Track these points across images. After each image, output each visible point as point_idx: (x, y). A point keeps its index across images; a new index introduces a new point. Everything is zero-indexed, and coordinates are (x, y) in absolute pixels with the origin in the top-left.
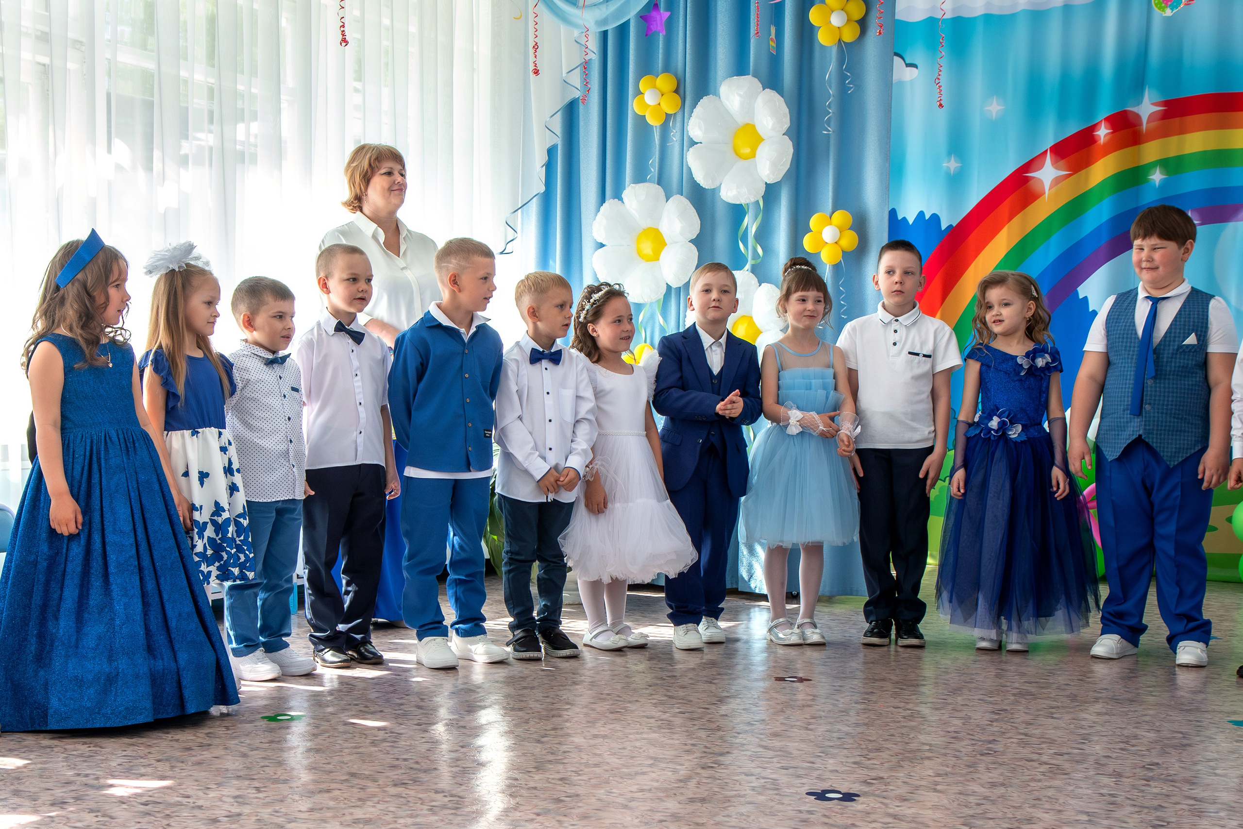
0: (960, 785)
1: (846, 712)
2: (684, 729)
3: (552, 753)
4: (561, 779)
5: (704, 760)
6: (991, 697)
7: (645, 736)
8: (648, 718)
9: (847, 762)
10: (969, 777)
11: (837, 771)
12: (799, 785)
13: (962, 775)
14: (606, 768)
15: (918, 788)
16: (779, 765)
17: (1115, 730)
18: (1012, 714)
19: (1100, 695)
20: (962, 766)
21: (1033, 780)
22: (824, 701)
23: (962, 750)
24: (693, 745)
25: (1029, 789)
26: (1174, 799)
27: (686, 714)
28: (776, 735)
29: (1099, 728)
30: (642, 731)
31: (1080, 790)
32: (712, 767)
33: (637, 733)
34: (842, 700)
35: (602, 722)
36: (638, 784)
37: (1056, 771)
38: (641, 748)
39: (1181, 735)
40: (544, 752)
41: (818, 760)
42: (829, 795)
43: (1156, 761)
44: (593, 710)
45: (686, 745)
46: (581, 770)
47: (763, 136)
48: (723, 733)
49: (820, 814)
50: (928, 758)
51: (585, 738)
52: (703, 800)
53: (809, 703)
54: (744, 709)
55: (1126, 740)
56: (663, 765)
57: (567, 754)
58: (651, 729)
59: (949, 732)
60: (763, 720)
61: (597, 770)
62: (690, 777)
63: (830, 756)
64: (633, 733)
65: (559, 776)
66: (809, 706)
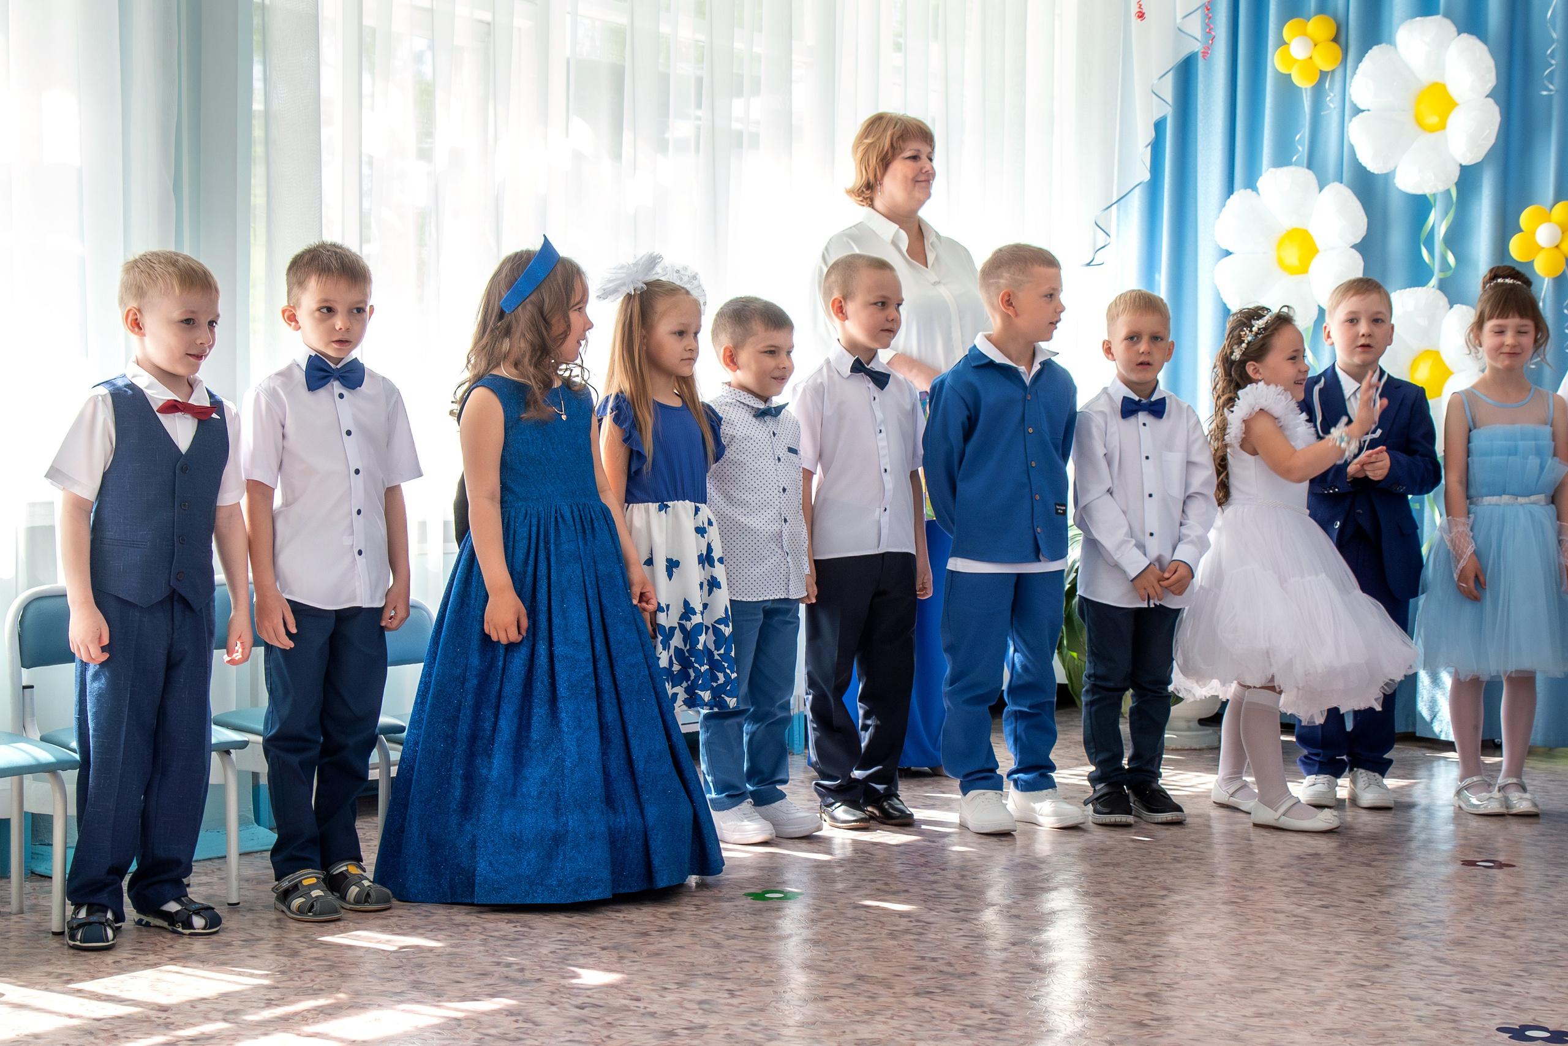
2: (1325, 929)
3: (1137, 958)
4: (1147, 995)
5: (1351, 976)
7: (1269, 937)
8: (1276, 912)
9: (1560, 986)
11: (1544, 999)
12: (1487, 1017)
14: (1211, 980)
16: (1460, 987)
22: (1530, 896)
24: (1339, 953)
27: (1331, 909)
28: (1458, 943)
30: (1266, 930)
32: (1362, 986)
33: (1259, 934)
34: (1558, 897)
35: (1210, 916)
36: (1255, 1006)
38: (1262, 955)
40: (1126, 955)
41: (1516, 981)
42: (1530, 1033)
45: (1327, 952)
46: (1177, 983)
47: (1457, 99)
48: (1382, 938)
51: (1185, 938)
52: (1345, 1032)
53: (1510, 899)
54: (1414, 905)
56: (1292, 980)
57: (1159, 959)
58: (1278, 928)
60: (1441, 921)
61: (1198, 983)
62: (1329, 1000)
63: (1534, 976)
64: (1254, 933)
65: (1144, 990)
66: (1509, 903)
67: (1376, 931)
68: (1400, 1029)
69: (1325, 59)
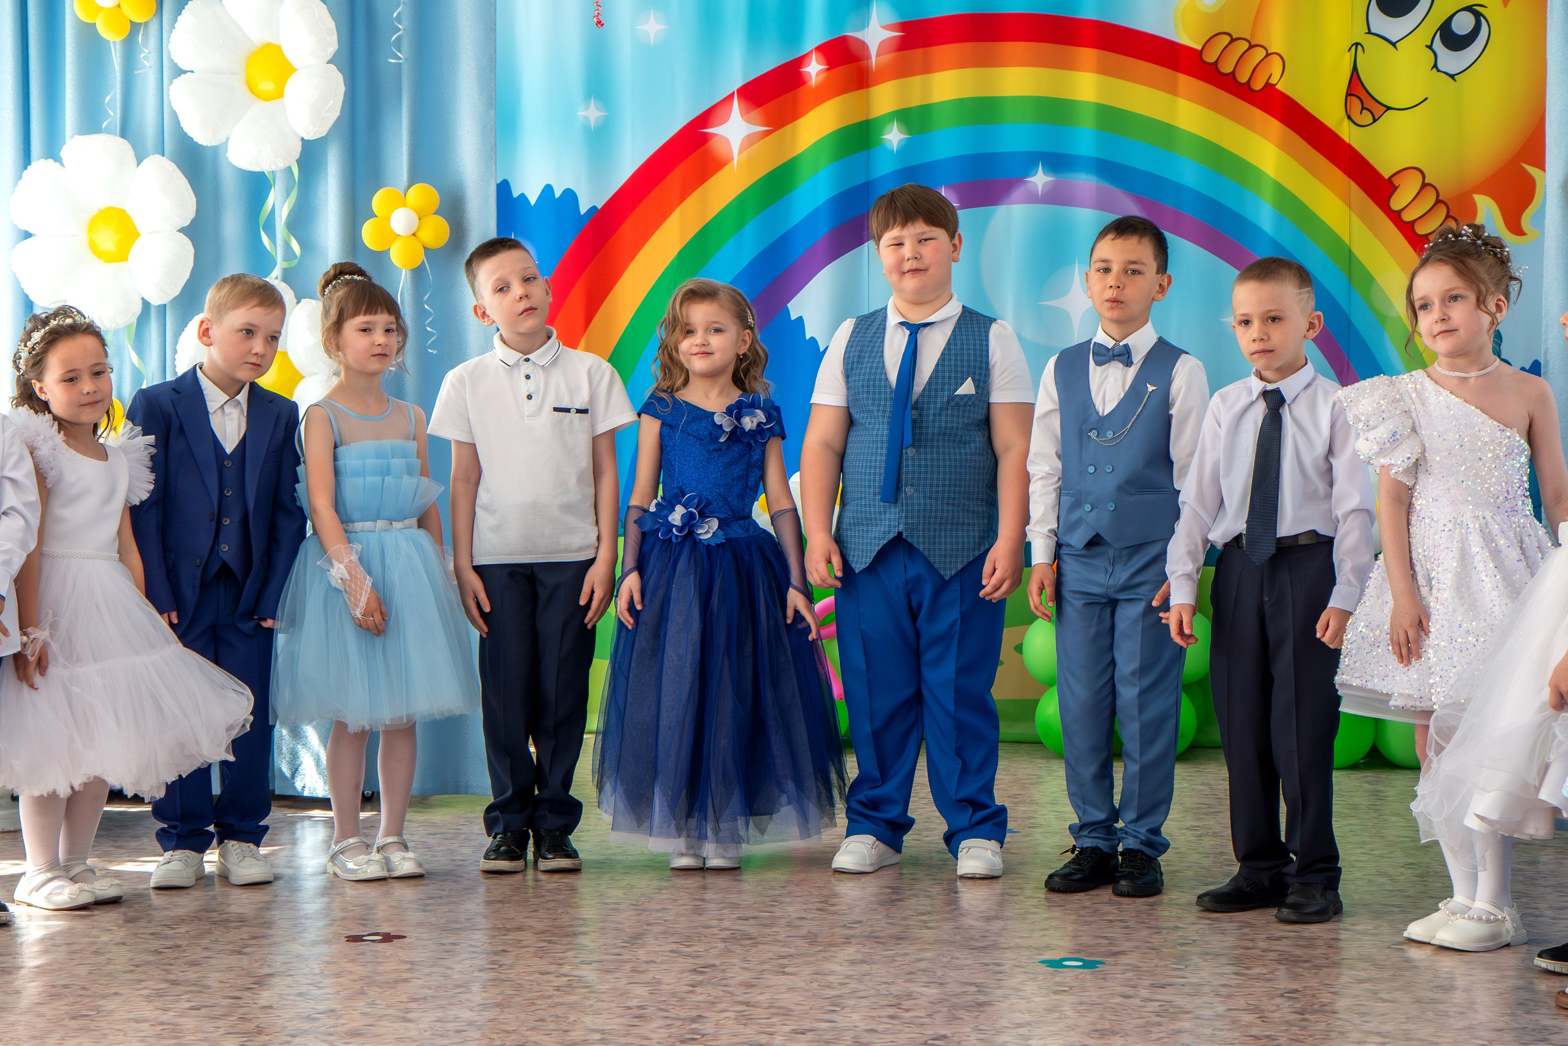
1: (465, 986)
2: (200, 1036)
6: (688, 946)
8: (137, 1021)
17: (878, 987)
18: (724, 971)
19: (851, 932)
22: (428, 970)
27: (203, 1011)
28: (354, 1034)
29: (854, 985)
34: (457, 967)
35: (57, 1036)
39: (975, 989)
43: (943, 1032)
44: (42, 1015)
47: (295, 63)
48: (267, 1038)
53: (405, 975)
54: (299, 994)
55: (895, 1001)
59: (629, 1008)
60: (332, 1011)
66: (405, 980)
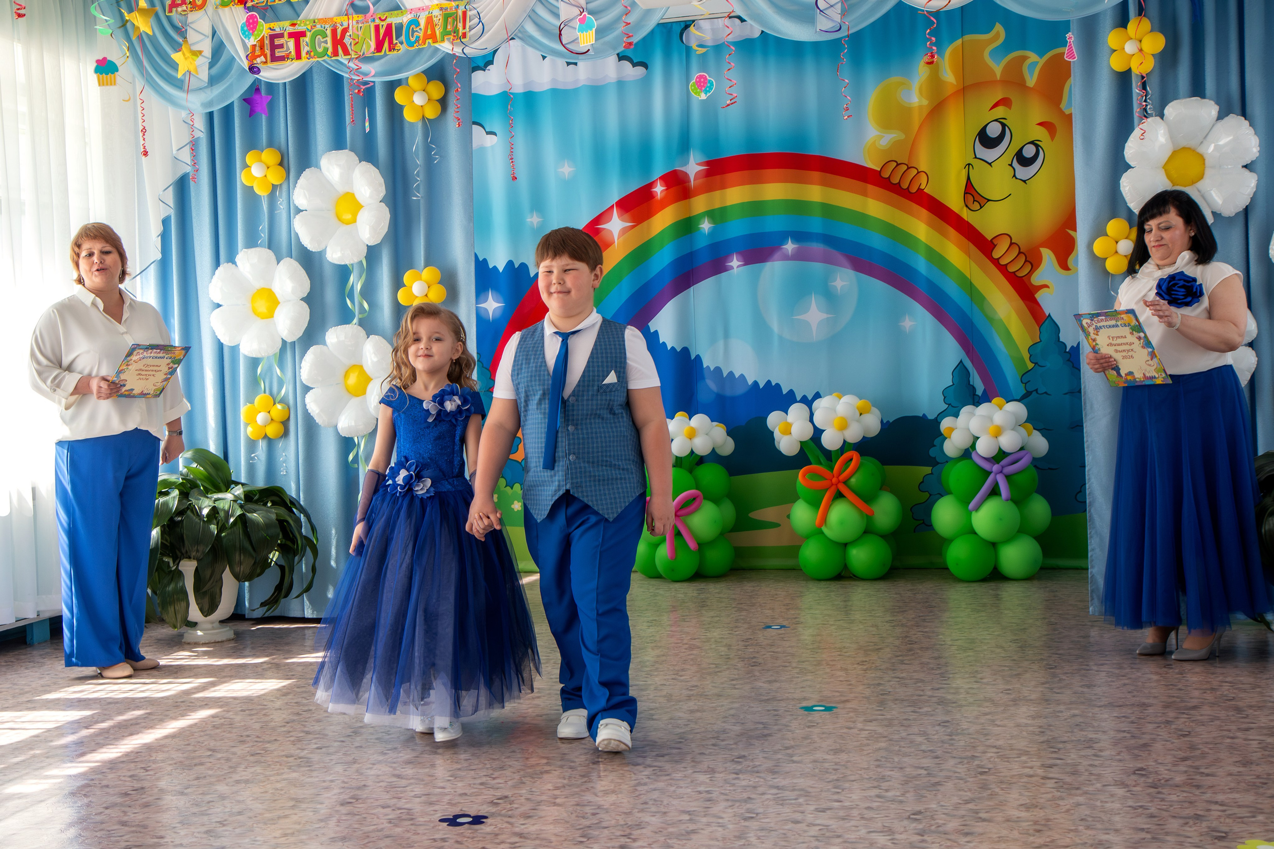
0: (577, 796)
2: (322, 765)
3: (197, 805)
4: (207, 832)
5: (342, 796)
7: (285, 776)
8: (287, 757)
9: (474, 784)
10: (583, 788)
11: (465, 794)
12: (432, 812)
13: (578, 786)
14: (250, 814)
15: (539, 803)
16: (412, 794)
20: (577, 776)
21: (639, 784)
23: (576, 760)
24: (332, 781)
25: (637, 793)
26: (761, 790)
27: (323, 749)
30: (282, 771)
31: (680, 790)
33: (278, 774)
36: (282, 829)
37: (659, 773)
38: (282, 790)
39: (763, 726)
41: (448, 785)
42: (460, 820)
43: (743, 753)
44: (234, 754)
45: (324, 781)
46: (226, 820)
47: (362, 203)
48: (359, 766)
49: (453, 841)
50: (547, 772)
51: (227, 785)
52: (343, 839)
56: (304, 806)
57: (211, 804)
58: (290, 769)
61: (241, 818)
62: (330, 816)
63: (458, 779)
64: (274, 775)
65: (204, 829)
67: (355, 761)
68: (379, 831)
69: (275, 177)
